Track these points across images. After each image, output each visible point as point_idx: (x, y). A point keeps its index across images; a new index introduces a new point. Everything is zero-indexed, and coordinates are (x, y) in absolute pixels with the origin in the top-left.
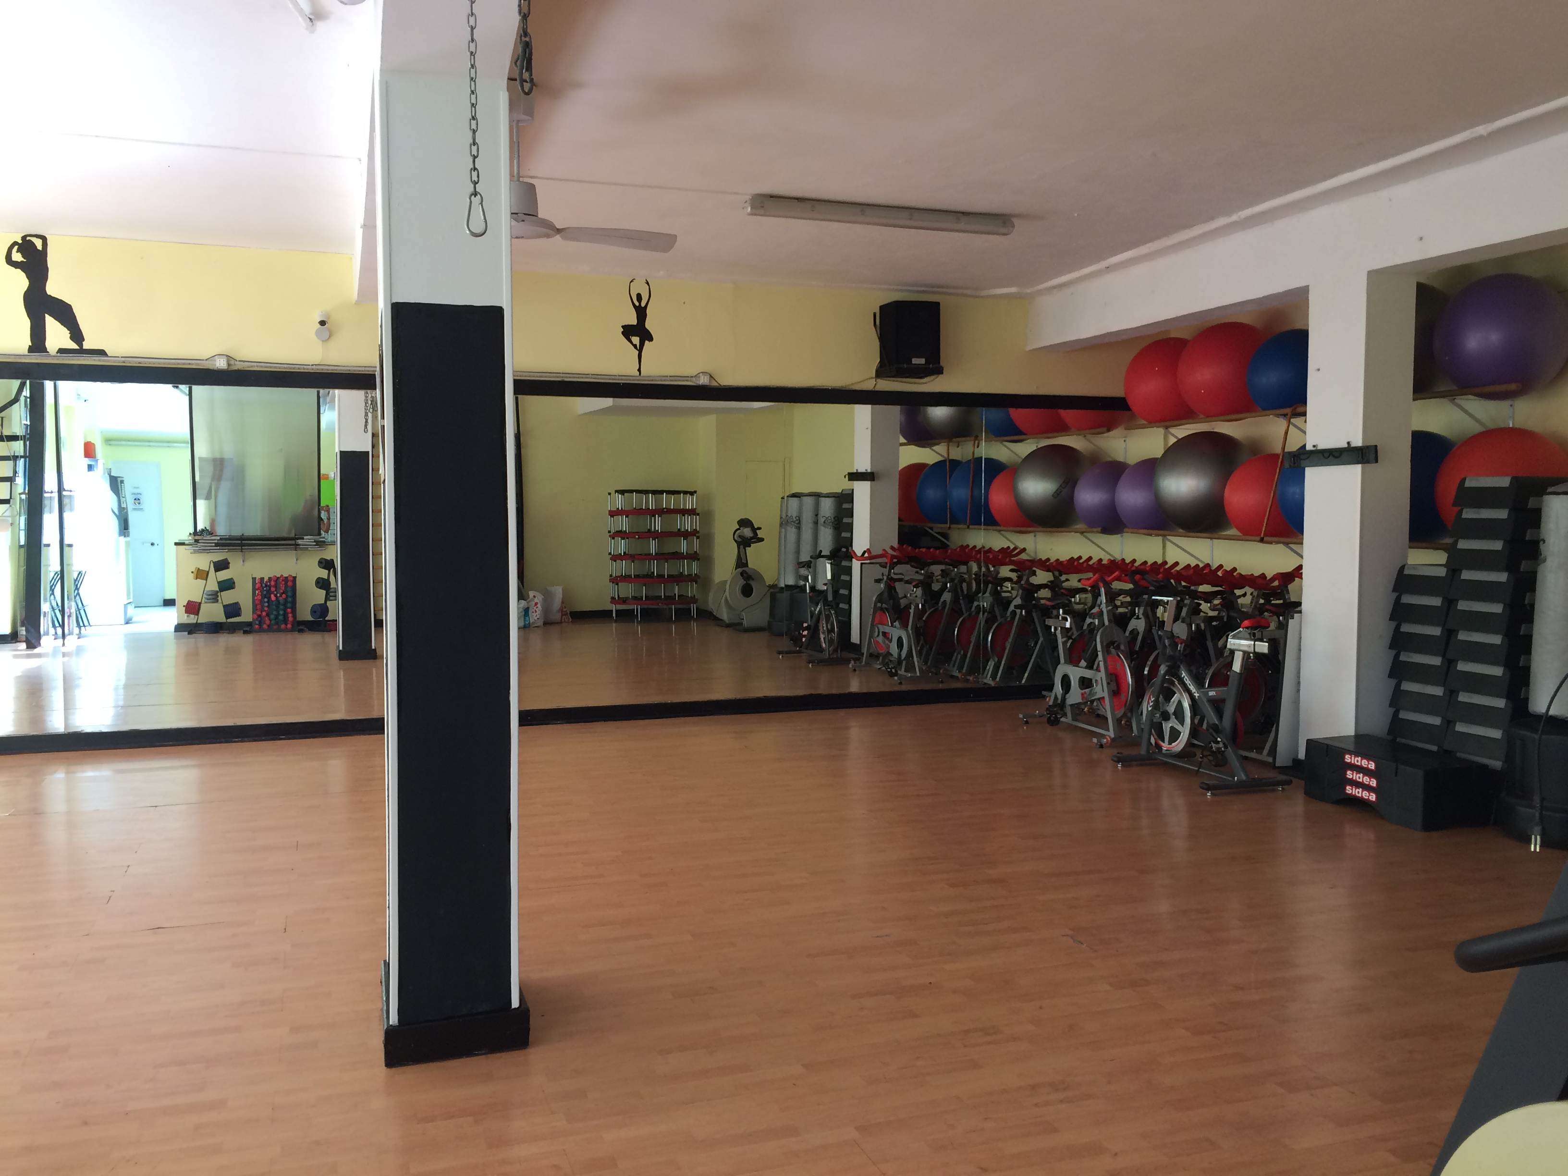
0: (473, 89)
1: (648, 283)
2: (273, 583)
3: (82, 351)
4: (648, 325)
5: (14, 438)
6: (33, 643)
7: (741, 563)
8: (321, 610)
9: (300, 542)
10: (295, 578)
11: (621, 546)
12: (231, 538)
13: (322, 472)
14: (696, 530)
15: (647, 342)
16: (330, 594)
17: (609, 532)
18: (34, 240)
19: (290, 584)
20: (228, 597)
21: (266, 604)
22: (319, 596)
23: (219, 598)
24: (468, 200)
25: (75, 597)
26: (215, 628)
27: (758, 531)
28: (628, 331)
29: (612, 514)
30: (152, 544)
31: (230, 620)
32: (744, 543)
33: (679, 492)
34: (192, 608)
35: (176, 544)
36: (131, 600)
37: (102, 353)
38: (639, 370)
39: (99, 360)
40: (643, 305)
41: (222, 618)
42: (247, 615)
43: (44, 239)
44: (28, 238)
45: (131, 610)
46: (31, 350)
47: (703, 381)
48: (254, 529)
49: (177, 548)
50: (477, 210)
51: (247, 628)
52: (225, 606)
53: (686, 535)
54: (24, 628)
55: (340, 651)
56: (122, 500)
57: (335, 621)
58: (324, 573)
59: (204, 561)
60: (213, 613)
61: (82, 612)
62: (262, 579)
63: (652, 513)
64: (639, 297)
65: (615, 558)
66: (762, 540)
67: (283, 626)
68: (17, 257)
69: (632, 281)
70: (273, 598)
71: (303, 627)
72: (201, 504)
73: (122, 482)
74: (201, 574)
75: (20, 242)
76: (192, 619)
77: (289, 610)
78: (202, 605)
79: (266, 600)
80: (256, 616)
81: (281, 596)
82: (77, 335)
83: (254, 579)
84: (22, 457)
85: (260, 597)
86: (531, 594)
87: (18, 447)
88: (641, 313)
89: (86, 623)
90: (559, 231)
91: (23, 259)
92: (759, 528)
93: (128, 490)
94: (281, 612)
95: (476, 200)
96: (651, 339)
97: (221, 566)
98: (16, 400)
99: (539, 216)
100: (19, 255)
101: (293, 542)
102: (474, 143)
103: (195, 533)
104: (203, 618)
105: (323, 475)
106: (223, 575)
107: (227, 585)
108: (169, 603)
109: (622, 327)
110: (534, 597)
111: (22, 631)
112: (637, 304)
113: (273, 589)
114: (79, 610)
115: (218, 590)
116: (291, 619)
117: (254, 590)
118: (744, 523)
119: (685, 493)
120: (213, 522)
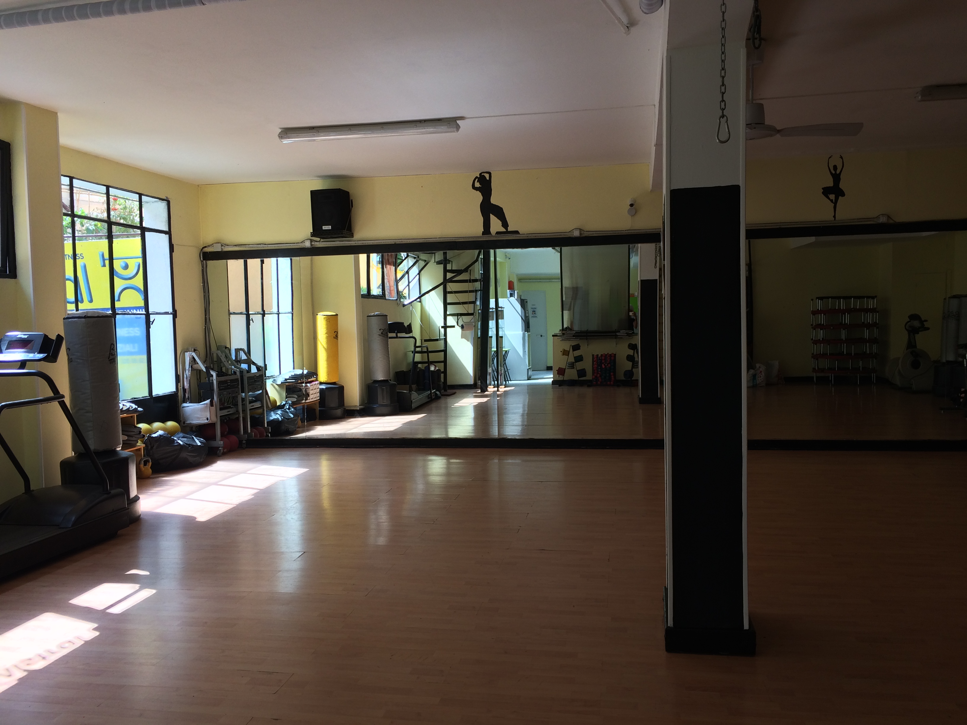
0: (723, 50)
1: (841, 157)
2: (603, 358)
3: (507, 232)
4: (842, 186)
5: (475, 281)
6: (484, 389)
7: (911, 345)
8: (629, 374)
9: (618, 334)
10: (615, 355)
11: (821, 334)
12: (581, 332)
13: (631, 292)
14: (876, 322)
15: (840, 197)
16: (635, 365)
17: (812, 325)
18: (485, 174)
19: (612, 358)
20: (579, 366)
21: (599, 370)
22: (628, 365)
23: (575, 366)
24: (718, 121)
25: (504, 365)
26: (572, 383)
27: (925, 323)
28: (826, 191)
29: (814, 313)
30: (541, 336)
31: (580, 379)
32: (913, 331)
33: (863, 297)
34: (561, 372)
35: (553, 336)
36: (530, 367)
37: (517, 232)
38: (834, 217)
39: (516, 237)
40: (838, 172)
41: (576, 377)
42: (589, 376)
43: (490, 174)
44: (482, 174)
45: (530, 373)
46: (484, 233)
47: (883, 220)
48: (593, 326)
49: (553, 338)
50: (724, 127)
51: (589, 384)
52: (577, 371)
53: (868, 326)
54: (480, 381)
55: (640, 398)
56: (527, 312)
57: (637, 380)
58: (631, 352)
59: (567, 345)
60: (570, 374)
61: (507, 372)
62: (597, 355)
63: (843, 312)
64: (835, 167)
65: (816, 342)
66: (928, 329)
67: (609, 383)
68: (477, 185)
69: (830, 158)
70: (603, 366)
71: (619, 384)
72: (566, 313)
73: (527, 302)
74: (565, 353)
75: (479, 176)
76: (561, 378)
77: (612, 374)
78: (566, 370)
79: (599, 367)
80: (594, 377)
81: (607, 365)
82: (505, 224)
83: (593, 355)
84: (479, 290)
85: (596, 366)
86: (758, 365)
87: (478, 285)
88: (836, 178)
89: (509, 379)
90: (779, 131)
91: (480, 186)
92: (926, 321)
93: (529, 306)
94: (608, 375)
95: (723, 120)
96: (843, 194)
97: (576, 348)
98: (477, 260)
99: (766, 124)
100: (478, 183)
101: (614, 334)
102: (723, 84)
103: (563, 329)
104: (566, 378)
105: (632, 294)
106: (577, 353)
107: (579, 359)
108: (549, 369)
109: (823, 189)
110: (760, 367)
111: (479, 383)
112: (834, 172)
113: (603, 361)
114: (505, 372)
115: (574, 361)
116: (613, 379)
117: (593, 361)
118: (914, 317)
119: (868, 297)
120: (572, 323)
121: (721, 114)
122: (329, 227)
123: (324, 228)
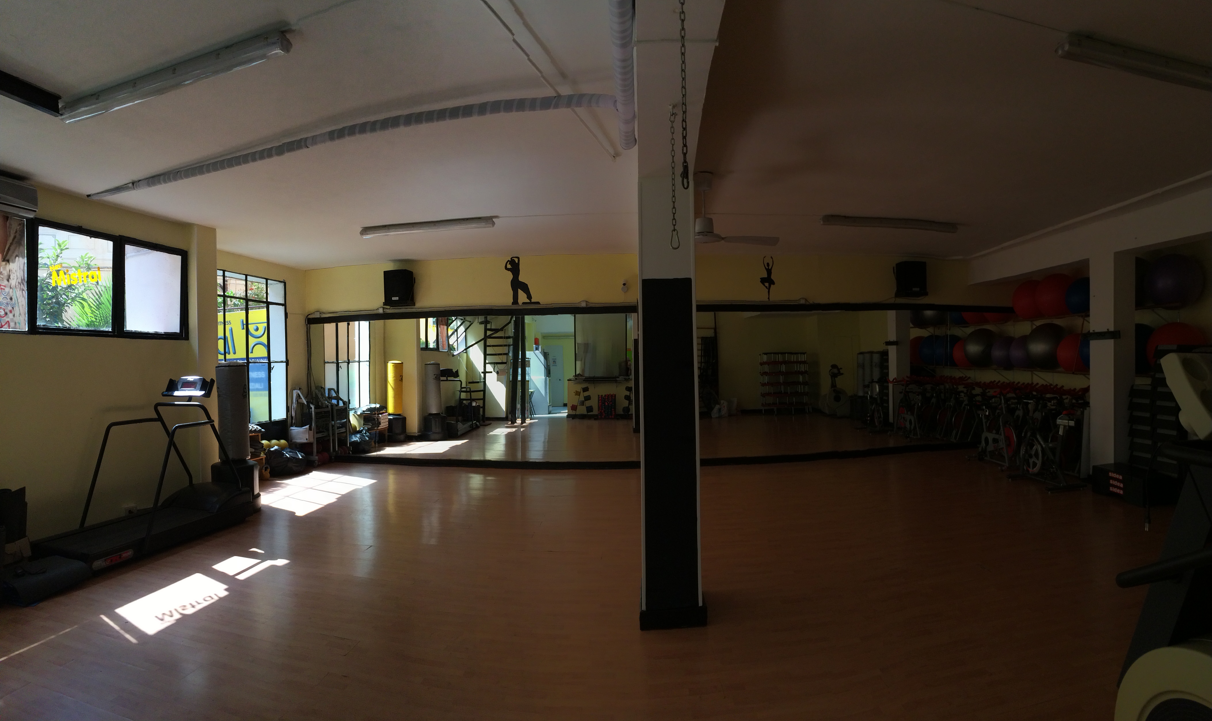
1: (772, 258)
2: (606, 397)
3: (531, 303)
4: (773, 277)
5: (509, 337)
6: (513, 422)
7: (833, 385)
8: (627, 410)
9: (617, 379)
10: (615, 395)
11: (766, 379)
12: (590, 378)
13: (627, 347)
14: (807, 371)
15: (772, 285)
16: (630, 403)
17: (760, 373)
18: (515, 259)
19: (613, 398)
20: (588, 403)
21: (604, 407)
22: (626, 403)
23: (585, 404)
25: (530, 402)
26: (582, 417)
27: (841, 370)
28: (763, 281)
29: (762, 364)
30: (560, 380)
31: (588, 414)
32: (834, 376)
33: (798, 353)
34: (574, 408)
35: (568, 380)
36: (551, 404)
37: (538, 303)
38: (769, 298)
39: (537, 306)
40: (770, 268)
41: (585, 412)
42: (595, 412)
43: (518, 258)
44: (513, 258)
45: (551, 408)
46: (513, 303)
47: (802, 302)
48: (599, 373)
49: (568, 382)
51: (595, 417)
52: (587, 407)
53: (802, 373)
54: (510, 415)
55: (634, 428)
56: (548, 362)
57: (632, 414)
58: (628, 393)
59: (579, 388)
60: (582, 410)
61: (532, 408)
62: (602, 396)
63: (781, 363)
64: (768, 264)
65: (763, 385)
66: (842, 374)
67: (610, 417)
68: (509, 266)
69: (764, 257)
70: (607, 404)
71: (619, 417)
72: (578, 363)
73: (548, 354)
74: (577, 393)
75: (510, 260)
76: (574, 413)
77: (613, 409)
78: (578, 407)
79: (603, 405)
80: (599, 412)
81: (610, 403)
82: (529, 297)
83: (599, 395)
84: (511, 345)
85: (601, 404)
86: (722, 402)
87: (511, 341)
88: (769, 272)
89: (534, 413)
90: (723, 239)
91: (511, 267)
92: (841, 369)
93: (551, 358)
94: (610, 410)
96: (774, 283)
97: (585, 390)
98: (510, 322)
99: (715, 232)
100: (510, 265)
101: (615, 379)
103: (576, 375)
104: (578, 412)
105: (629, 349)
106: (586, 394)
107: (588, 398)
108: (565, 405)
109: (761, 278)
110: (723, 403)
111: (510, 416)
112: (767, 268)
113: (606, 400)
114: (531, 408)
115: (584, 400)
116: (613, 413)
117: (599, 400)
118: (834, 366)
119: (801, 353)
120: (583, 370)
121: (673, 228)
122: (397, 298)
123: (393, 299)
